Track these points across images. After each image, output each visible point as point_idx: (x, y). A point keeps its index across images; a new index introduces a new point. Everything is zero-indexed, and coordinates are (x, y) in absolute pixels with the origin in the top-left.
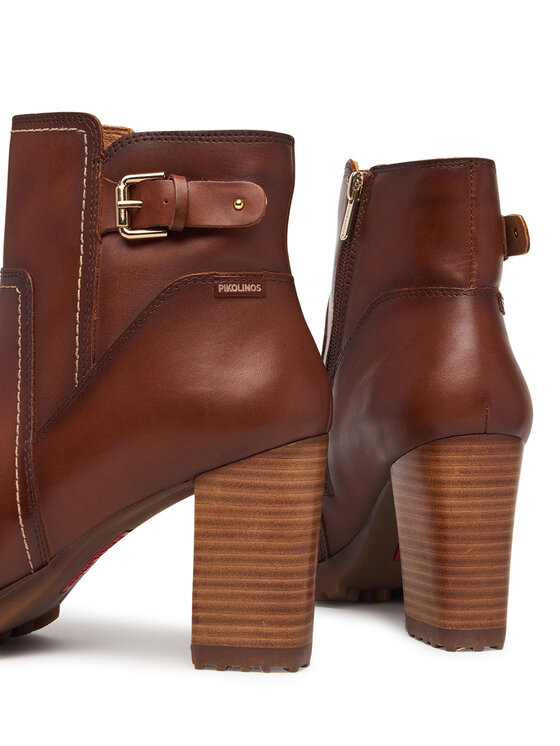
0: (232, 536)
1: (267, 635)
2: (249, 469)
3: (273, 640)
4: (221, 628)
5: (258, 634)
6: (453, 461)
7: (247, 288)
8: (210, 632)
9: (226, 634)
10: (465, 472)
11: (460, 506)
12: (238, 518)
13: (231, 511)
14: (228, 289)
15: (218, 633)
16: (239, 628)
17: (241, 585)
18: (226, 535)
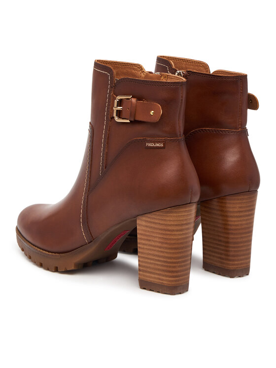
0: (150, 240)
1: (162, 280)
2: (154, 216)
3: (164, 282)
4: (148, 274)
5: (159, 279)
6: (236, 203)
7: (158, 145)
8: (144, 276)
9: (149, 277)
10: (241, 207)
11: (238, 221)
12: (151, 234)
13: (149, 231)
14: (150, 145)
15: (147, 276)
16: (153, 276)
17: (153, 259)
18: (147, 240)
